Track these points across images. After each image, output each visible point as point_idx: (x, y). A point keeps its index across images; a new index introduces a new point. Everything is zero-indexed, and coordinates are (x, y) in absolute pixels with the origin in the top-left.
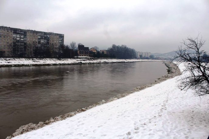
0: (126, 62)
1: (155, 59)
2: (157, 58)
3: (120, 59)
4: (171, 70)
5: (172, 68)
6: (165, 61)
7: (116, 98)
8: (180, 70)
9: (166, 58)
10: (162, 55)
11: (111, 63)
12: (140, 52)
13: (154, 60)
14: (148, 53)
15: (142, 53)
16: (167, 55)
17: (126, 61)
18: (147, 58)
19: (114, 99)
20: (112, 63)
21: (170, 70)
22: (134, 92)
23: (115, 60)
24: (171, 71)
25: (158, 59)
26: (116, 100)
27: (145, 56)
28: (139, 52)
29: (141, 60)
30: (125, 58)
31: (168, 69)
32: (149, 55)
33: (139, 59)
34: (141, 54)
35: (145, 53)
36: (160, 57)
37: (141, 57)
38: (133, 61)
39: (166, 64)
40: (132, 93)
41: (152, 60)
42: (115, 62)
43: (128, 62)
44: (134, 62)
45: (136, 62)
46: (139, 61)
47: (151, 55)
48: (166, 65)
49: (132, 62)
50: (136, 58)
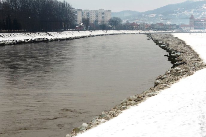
0: (52, 41)
1: (125, 27)
2: (128, 26)
3: (34, 31)
4: (179, 56)
5: (176, 51)
6: (151, 31)
7: (103, 120)
8: (198, 55)
9: (153, 25)
10: (140, 15)
11: (11, 44)
12: (83, 10)
13: (122, 32)
14: (103, 13)
15: (88, 14)
16: (154, 15)
17: (49, 38)
18: (104, 27)
19: (100, 122)
20: (14, 44)
21: (174, 57)
22: (128, 107)
23: (20, 37)
24: (179, 58)
25: (132, 29)
26: (104, 122)
27: (96, 22)
28: (80, 10)
29: (87, 33)
30: (47, 30)
31: (168, 54)
32: (108, 18)
33: (83, 30)
34: (85, 17)
35: (96, 11)
36: (137, 21)
37: (88, 25)
38: (68, 37)
39: (156, 42)
40: (124, 109)
41: (117, 32)
42: (21, 43)
43: (56, 40)
44: (70, 39)
45: (76, 38)
46: (84, 37)
47: (113, 16)
48: (157, 44)
49: (67, 39)
50: (74, 27)
